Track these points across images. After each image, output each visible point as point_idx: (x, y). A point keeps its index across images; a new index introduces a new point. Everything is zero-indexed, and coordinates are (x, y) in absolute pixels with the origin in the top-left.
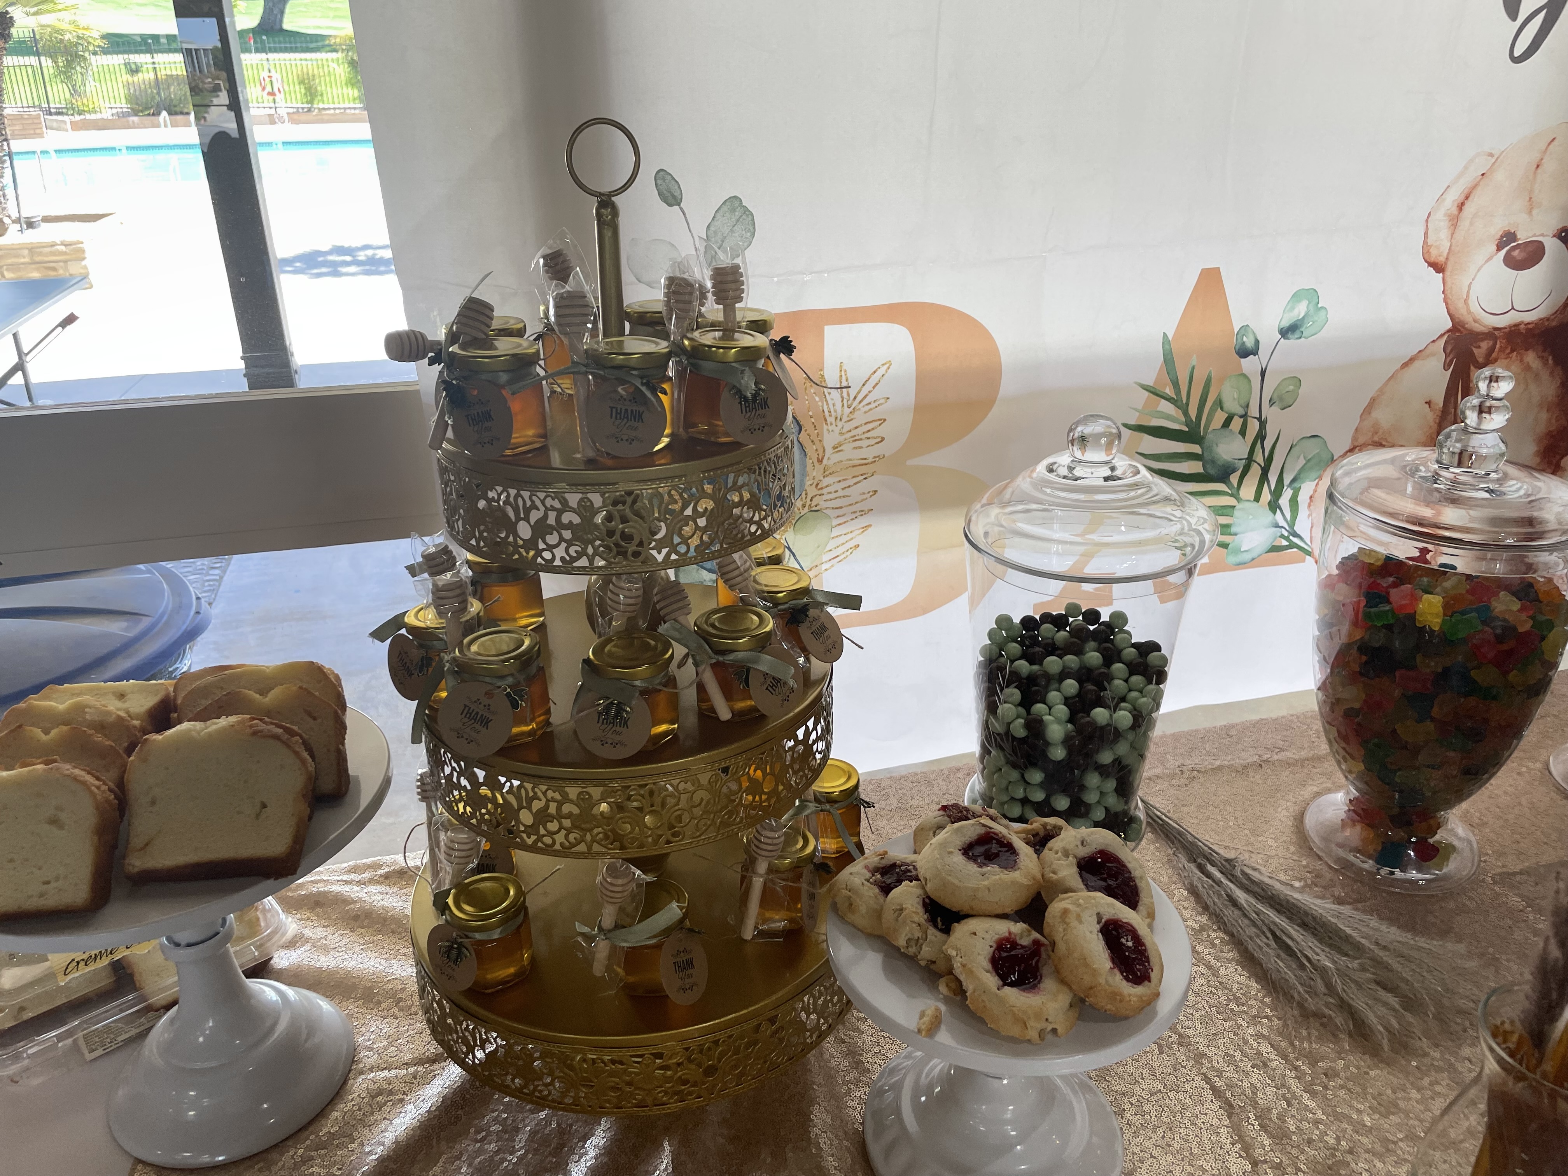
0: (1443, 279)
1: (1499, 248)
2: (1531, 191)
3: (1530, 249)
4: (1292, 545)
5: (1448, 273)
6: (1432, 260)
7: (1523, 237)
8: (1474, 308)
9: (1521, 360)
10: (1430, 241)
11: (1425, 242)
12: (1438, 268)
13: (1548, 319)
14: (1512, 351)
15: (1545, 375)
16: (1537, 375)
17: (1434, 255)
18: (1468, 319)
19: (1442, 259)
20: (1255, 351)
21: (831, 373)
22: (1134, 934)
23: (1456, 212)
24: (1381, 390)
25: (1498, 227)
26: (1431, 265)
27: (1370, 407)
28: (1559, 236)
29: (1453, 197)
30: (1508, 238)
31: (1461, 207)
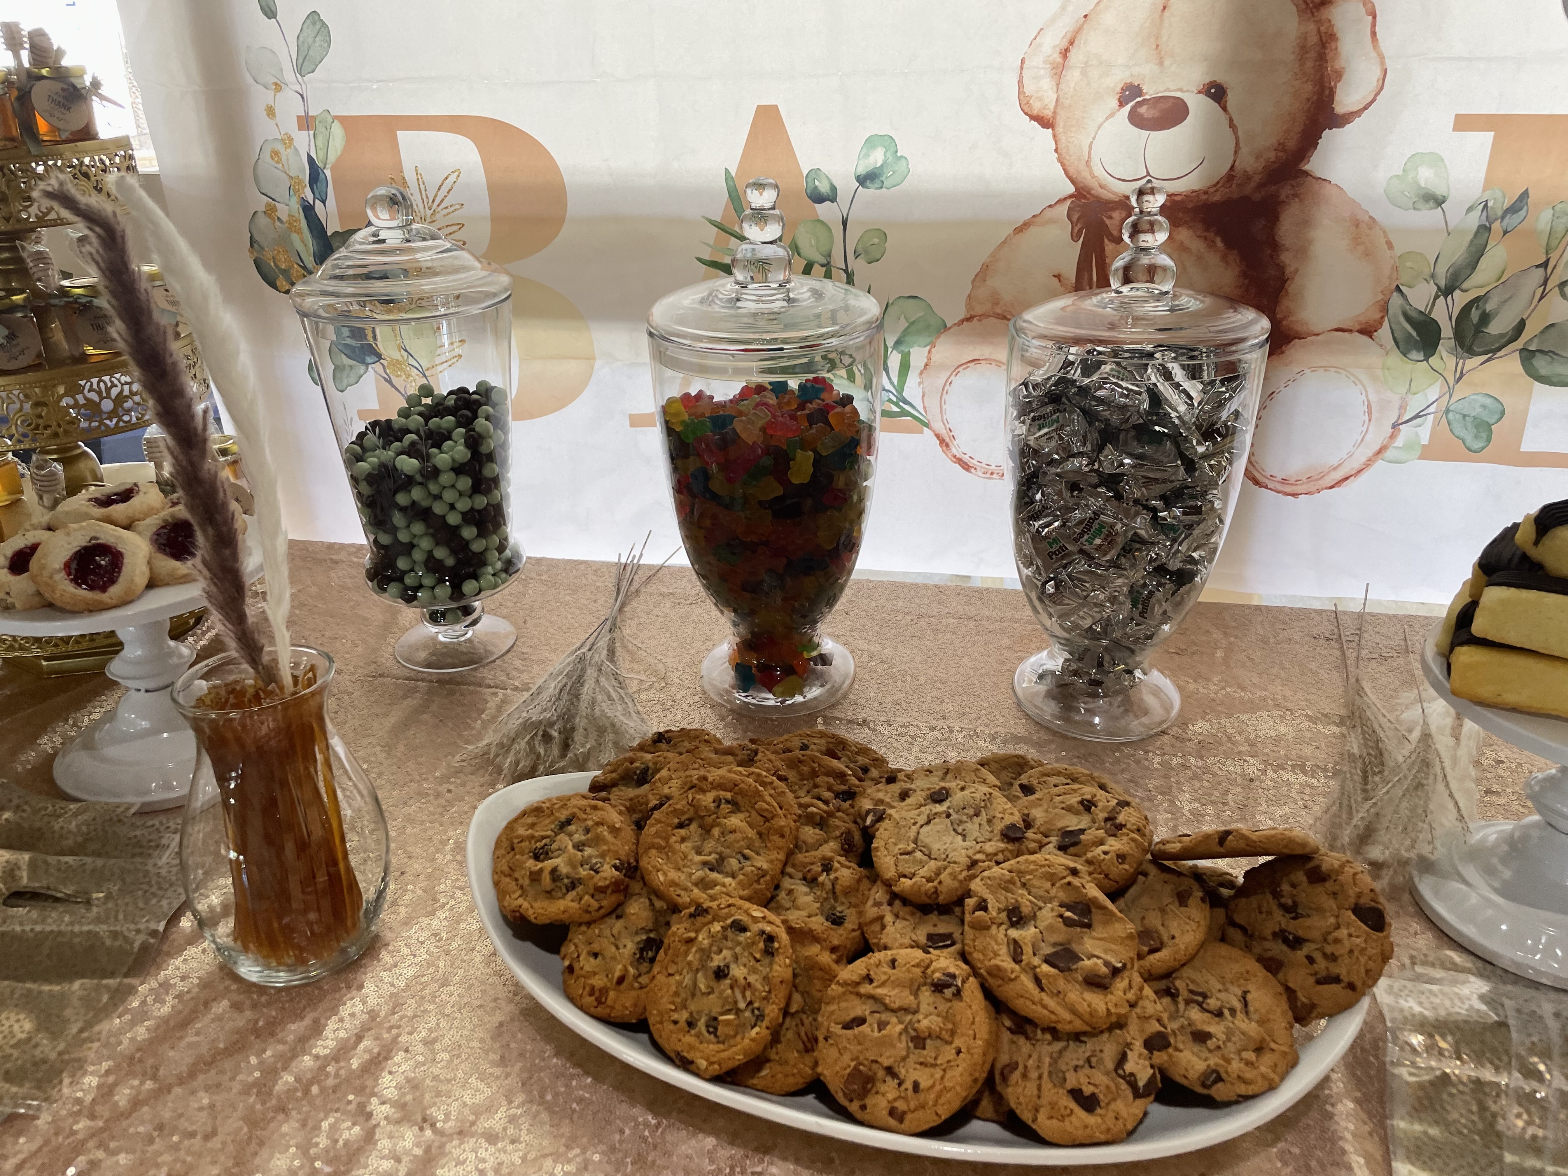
0: (1054, 136)
1: (1122, 104)
2: (1158, 37)
3: (1162, 106)
4: (904, 413)
5: (1060, 129)
6: (1035, 113)
7: (1150, 91)
8: (1099, 171)
10: (1028, 90)
11: (1021, 92)
12: (1045, 122)
13: (1206, 193)
15: (1213, 259)
16: (1199, 258)
17: (1036, 107)
18: (1093, 183)
19: (1048, 113)
20: (832, 197)
21: (410, 175)
22: (116, 558)
23: (1059, 60)
24: (993, 255)
25: (1118, 79)
26: (1033, 118)
27: (983, 273)
28: (1208, 93)
29: (1054, 40)
30: (1130, 93)
31: (1066, 52)
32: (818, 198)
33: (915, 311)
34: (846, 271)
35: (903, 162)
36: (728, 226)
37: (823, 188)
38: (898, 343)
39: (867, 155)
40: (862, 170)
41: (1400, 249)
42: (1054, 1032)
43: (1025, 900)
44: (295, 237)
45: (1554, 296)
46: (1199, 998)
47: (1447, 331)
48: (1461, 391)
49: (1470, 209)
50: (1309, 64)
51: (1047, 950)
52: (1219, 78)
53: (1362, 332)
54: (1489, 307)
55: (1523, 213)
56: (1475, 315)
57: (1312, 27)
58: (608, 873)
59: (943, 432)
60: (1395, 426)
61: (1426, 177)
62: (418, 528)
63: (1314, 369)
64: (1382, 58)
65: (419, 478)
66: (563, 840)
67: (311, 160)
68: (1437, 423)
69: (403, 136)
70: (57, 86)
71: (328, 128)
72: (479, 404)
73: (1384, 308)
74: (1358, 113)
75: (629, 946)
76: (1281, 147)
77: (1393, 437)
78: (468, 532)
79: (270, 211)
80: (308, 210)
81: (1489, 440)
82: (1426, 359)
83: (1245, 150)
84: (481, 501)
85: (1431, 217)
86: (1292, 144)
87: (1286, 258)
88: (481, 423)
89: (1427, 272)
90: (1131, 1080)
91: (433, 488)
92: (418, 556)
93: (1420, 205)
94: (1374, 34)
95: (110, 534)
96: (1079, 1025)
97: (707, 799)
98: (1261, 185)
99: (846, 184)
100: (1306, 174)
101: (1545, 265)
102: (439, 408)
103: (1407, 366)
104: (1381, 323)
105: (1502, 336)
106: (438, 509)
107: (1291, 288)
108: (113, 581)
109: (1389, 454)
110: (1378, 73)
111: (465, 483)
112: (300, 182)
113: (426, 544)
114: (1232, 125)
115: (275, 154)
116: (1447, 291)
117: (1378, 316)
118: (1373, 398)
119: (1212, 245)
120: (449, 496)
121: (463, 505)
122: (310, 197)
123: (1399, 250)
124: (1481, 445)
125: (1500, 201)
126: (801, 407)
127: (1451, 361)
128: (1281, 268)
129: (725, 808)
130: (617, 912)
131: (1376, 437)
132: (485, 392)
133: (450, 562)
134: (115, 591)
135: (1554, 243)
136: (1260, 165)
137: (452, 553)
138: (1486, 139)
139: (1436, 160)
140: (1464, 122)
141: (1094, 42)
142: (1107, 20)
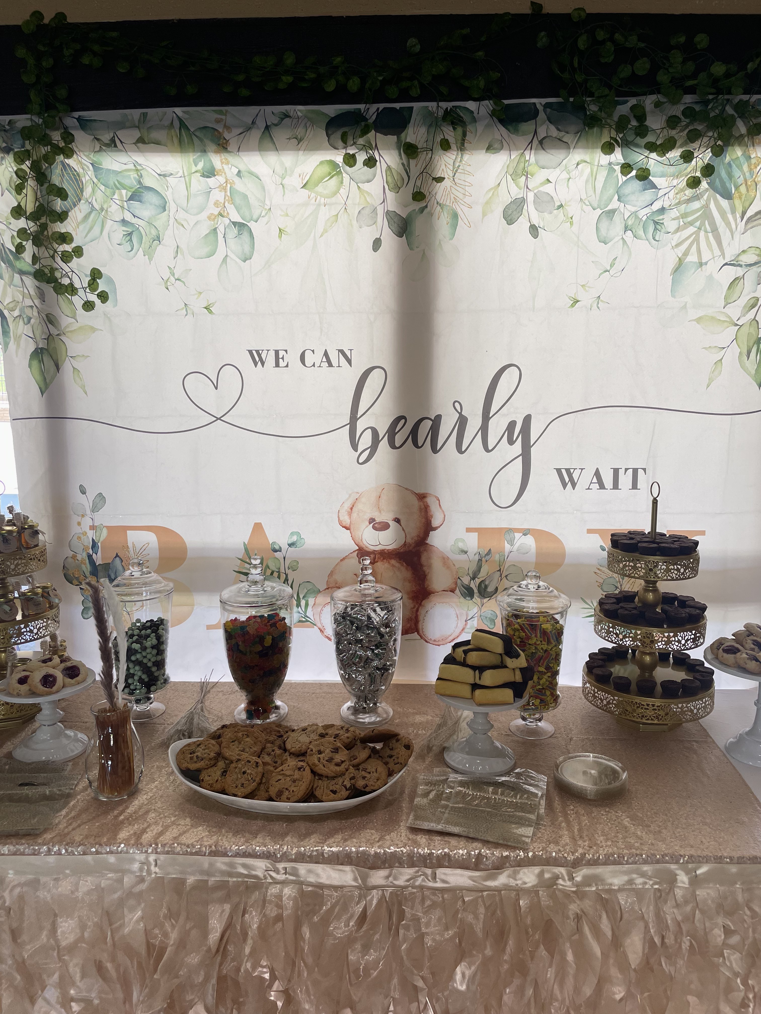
0: (350, 532)
1: (370, 523)
2: (379, 505)
3: (382, 524)
4: (307, 621)
5: (352, 530)
6: (344, 525)
7: (378, 520)
8: (365, 543)
9: (389, 562)
10: (341, 519)
11: (339, 520)
12: (347, 528)
13: (398, 549)
14: (384, 559)
15: (403, 569)
16: (399, 569)
18: (364, 546)
19: (348, 526)
20: (280, 550)
21: (130, 545)
22: (55, 678)
23: (350, 511)
24: (334, 568)
25: (368, 516)
26: (343, 527)
27: (331, 574)
28: (395, 521)
29: (347, 506)
30: (372, 520)
31: (352, 509)
32: (275, 551)
33: (309, 586)
34: (285, 574)
35: (303, 540)
36: (244, 560)
37: (277, 547)
38: (304, 597)
39: (291, 538)
40: (290, 542)
42: (328, 777)
43: (322, 748)
44: (83, 566)
45: (504, 580)
46: (365, 770)
47: (476, 591)
48: (484, 609)
49: (475, 554)
50: (423, 513)
52: (398, 517)
53: (450, 591)
54: (487, 583)
55: (490, 555)
56: (483, 586)
57: (422, 503)
58: (212, 755)
59: (321, 627)
60: (466, 621)
61: (461, 545)
62: (137, 668)
63: (439, 603)
64: (443, 512)
65: (140, 651)
66: (199, 749)
67: (93, 540)
68: (478, 620)
69: (129, 533)
70: (30, 531)
71: (101, 530)
72: (159, 625)
73: (456, 583)
74: (439, 527)
75: (219, 773)
76: (418, 536)
77: (466, 625)
78: (154, 669)
79: (74, 557)
80: (90, 557)
81: (495, 625)
82: (471, 599)
83: (408, 537)
84: (159, 658)
85: (463, 557)
86: (421, 535)
87: (425, 568)
88: (160, 631)
89: (466, 573)
91: (144, 654)
92: (136, 678)
93: (460, 553)
94: (440, 505)
95: (51, 671)
98: (414, 547)
99: (285, 547)
100: (427, 544)
101: (500, 570)
102: (144, 627)
103: (467, 602)
104: (456, 589)
105: (492, 592)
106: (145, 661)
107: (428, 577)
108: (54, 685)
109: (466, 630)
110: (443, 516)
111: (155, 652)
112: (88, 547)
113: (139, 673)
114: (403, 530)
115: (79, 538)
116: (473, 578)
117: (455, 586)
118: (458, 613)
119: (402, 565)
120: (149, 656)
121: (153, 659)
122: (91, 552)
123: (457, 566)
124: (493, 626)
125: (484, 552)
126: (268, 622)
127: (479, 600)
128: (424, 572)
130: (215, 765)
131: (461, 624)
133: (146, 680)
134: (54, 688)
135: (501, 564)
136: (413, 541)
137: (148, 676)
138: (476, 535)
139: (463, 541)
140: (469, 530)
141: (359, 506)
142: (363, 500)
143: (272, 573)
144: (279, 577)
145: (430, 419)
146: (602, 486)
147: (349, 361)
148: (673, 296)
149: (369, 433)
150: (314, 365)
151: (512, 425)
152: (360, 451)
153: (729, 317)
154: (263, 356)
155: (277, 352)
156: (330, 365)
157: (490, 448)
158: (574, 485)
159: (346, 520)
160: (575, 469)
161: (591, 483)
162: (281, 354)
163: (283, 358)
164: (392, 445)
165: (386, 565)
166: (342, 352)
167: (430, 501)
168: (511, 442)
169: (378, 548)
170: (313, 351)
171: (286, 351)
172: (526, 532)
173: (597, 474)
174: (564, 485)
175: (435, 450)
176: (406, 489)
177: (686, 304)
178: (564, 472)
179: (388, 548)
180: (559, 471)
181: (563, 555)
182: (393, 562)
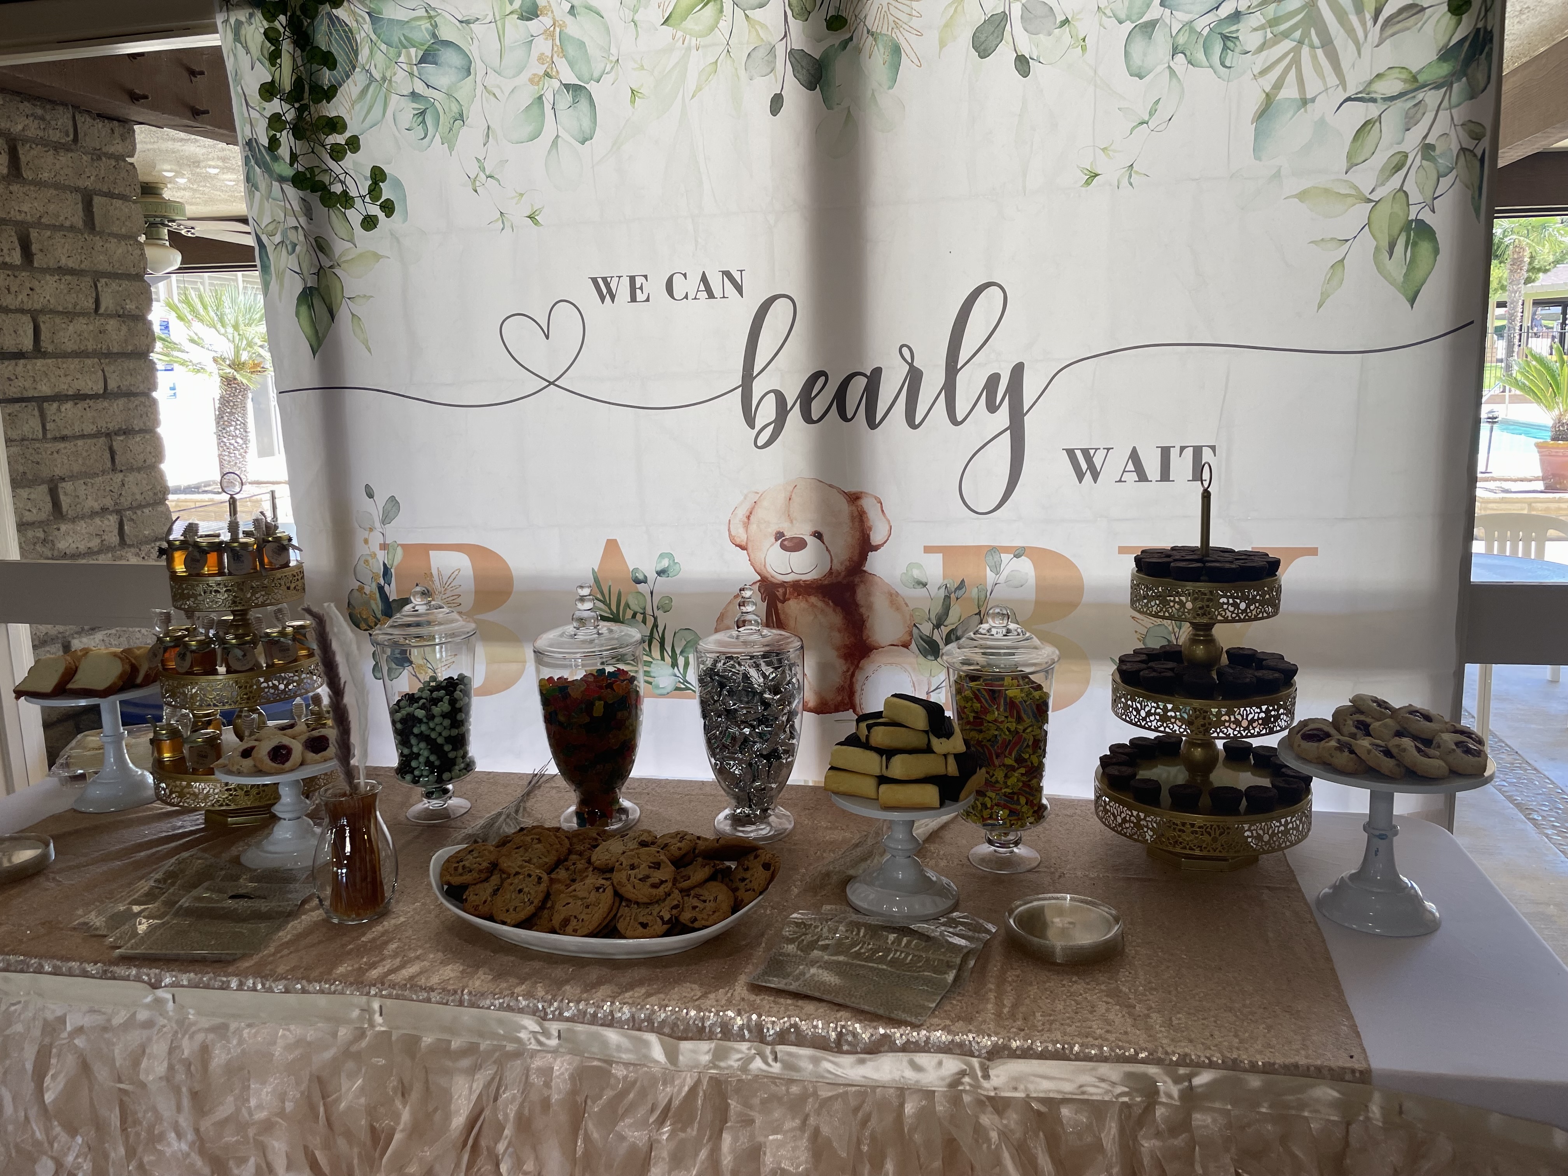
0: (748, 554)
1: (777, 540)
2: (789, 511)
3: (794, 541)
4: (688, 689)
5: (750, 550)
7: (788, 535)
8: (770, 570)
9: (806, 600)
10: (733, 533)
11: (730, 534)
12: (743, 548)
13: (821, 580)
14: (798, 595)
15: (829, 611)
16: (822, 611)
17: (738, 542)
18: (768, 575)
19: (744, 543)
20: (645, 581)
21: (434, 572)
22: (289, 751)
23: (746, 520)
24: (725, 609)
25: (774, 529)
26: (737, 545)
27: (721, 618)
28: (815, 536)
29: (742, 513)
30: (779, 535)
31: (748, 517)
32: (638, 581)
33: (689, 637)
34: (653, 616)
35: (677, 565)
37: (641, 577)
38: (682, 652)
39: (660, 562)
40: (659, 569)
41: (912, 606)
42: (637, 903)
43: (636, 861)
44: (372, 602)
46: (697, 896)
47: (941, 645)
49: (939, 588)
50: (856, 524)
51: (641, 876)
52: (819, 529)
53: (903, 646)
54: (959, 633)
55: (964, 590)
56: (953, 637)
57: (854, 508)
58: (485, 864)
60: (928, 693)
61: (916, 573)
62: (423, 745)
63: (886, 664)
64: (889, 521)
65: (425, 720)
66: (469, 857)
67: (384, 564)
68: (947, 692)
69: (433, 554)
70: (275, 545)
71: (395, 550)
72: (457, 684)
73: (911, 634)
74: (882, 545)
75: (490, 891)
76: (851, 560)
78: (447, 748)
79: (361, 589)
80: (381, 589)
82: (935, 659)
83: (835, 561)
84: (454, 732)
85: (921, 592)
86: (856, 558)
87: (863, 610)
88: (458, 694)
89: (927, 617)
90: (662, 918)
91: (432, 725)
92: (422, 759)
93: (916, 586)
94: (882, 511)
95: (286, 741)
96: (646, 900)
97: (528, 839)
98: (845, 577)
99: (651, 575)
100: (865, 571)
101: (979, 613)
102: (439, 687)
103: (930, 663)
104: (911, 642)
106: (433, 735)
107: (868, 625)
108: (288, 760)
110: (888, 528)
111: (447, 722)
112: (378, 575)
113: (425, 753)
114: (828, 550)
115: (366, 561)
116: (937, 626)
117: (908, 638)
118: (914, 679)
119: (828, 604)
120: (438, 729)
121: (445, 733)
122: (382, 582)
125: (952, 584)
128: (861, 615)
129: (535, 841)
130: (486, 880)
132: (462, 679)
133: (437, 763)
134: (288, 765)
135: (982, 602)
136: (843, 567)
137: (439, 758)
138: (940, 556)
139: (919, 566)
140: (928, 550)
141: (760, 513)
142: (765, 503)
143: (634, 616)
144: (644, 621)
145: (865, 375)
146: (1142, 477)
147: (739, 289)
148: (1258, 158)
149: (771, 398)
150: (686, 297)
151: (993, 380)
152: (758, 427)
153: (1356, 188)
154: (613, 286)
155: (632, 279)
156: (711, 295)
157: (959, 419)
158: (1095, 476)
159: (742, 537)
160: (1096, 449)
161: (1124, 471)
162: (639, 281)
163: (641, 288)
164: (807, 417)
165: (803, 604)
166: (727, 274)
167: (868, 504)
168: (992, 408)
169: (789, 578)
170: (685, 275)
171: (646, 277)
172: (1018, 553)
173: (1134, 456)
174: (1080, 476)
175: (872, 424)
176: (830, 486)
177: (1279, 171)
178: (1079, 453)
179: (804, 578)
180: (1071, 453)
181: (1080, 589)
182: (813, 599)
